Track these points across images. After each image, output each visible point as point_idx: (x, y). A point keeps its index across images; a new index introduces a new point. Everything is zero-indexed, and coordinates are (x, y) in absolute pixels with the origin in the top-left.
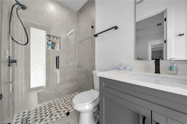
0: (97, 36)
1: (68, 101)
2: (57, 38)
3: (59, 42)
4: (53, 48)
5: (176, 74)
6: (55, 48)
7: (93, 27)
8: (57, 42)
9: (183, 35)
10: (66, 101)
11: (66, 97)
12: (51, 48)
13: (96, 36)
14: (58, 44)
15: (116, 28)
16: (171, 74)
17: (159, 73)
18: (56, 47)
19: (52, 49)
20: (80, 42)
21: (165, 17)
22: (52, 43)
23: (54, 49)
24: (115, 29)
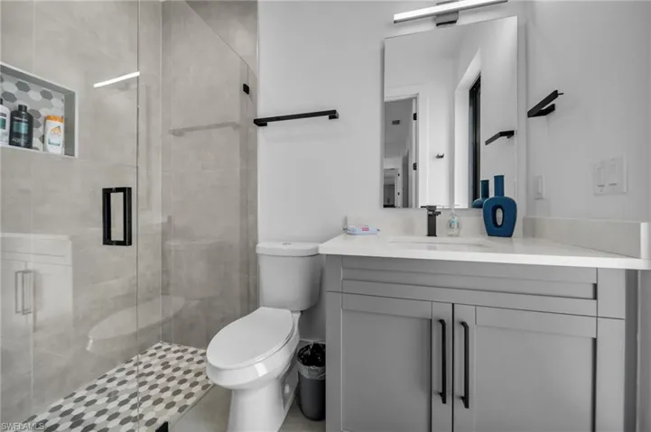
0: (265, 125)
1: (126, 391)
2: (48, 91)
3: (61, 113)
4: (22, 141)
5: (457, 236)
6: (36, 142)
7: (246, 89)
8: (44, 112)
9: (442, 157)
10: (117, 392)
11: (105, 376)
12: (7, 138)
13: (261, 123)
14: (58, 123)
15: (332, 115)
16: (451, 236)
17: (435, 235)
18: (43, 139)
19: (18, 145)
20: (178, 133)
21: (414, 112)
22: (13, 114)
23: (29, 145)
24: (330, 118)
